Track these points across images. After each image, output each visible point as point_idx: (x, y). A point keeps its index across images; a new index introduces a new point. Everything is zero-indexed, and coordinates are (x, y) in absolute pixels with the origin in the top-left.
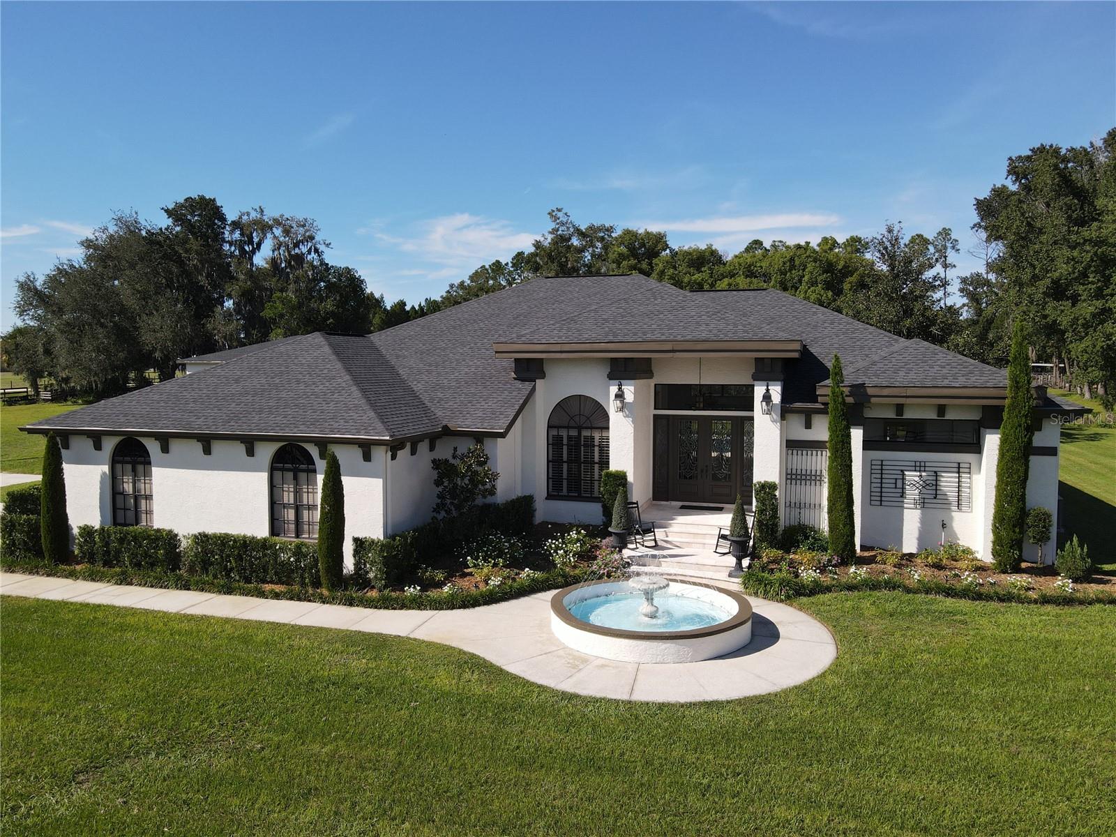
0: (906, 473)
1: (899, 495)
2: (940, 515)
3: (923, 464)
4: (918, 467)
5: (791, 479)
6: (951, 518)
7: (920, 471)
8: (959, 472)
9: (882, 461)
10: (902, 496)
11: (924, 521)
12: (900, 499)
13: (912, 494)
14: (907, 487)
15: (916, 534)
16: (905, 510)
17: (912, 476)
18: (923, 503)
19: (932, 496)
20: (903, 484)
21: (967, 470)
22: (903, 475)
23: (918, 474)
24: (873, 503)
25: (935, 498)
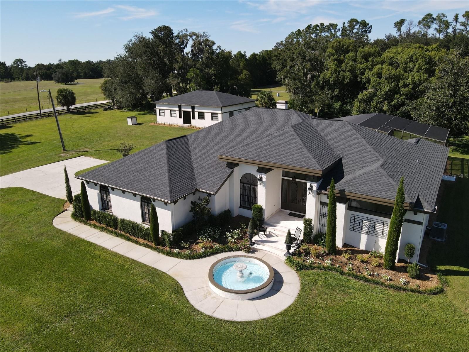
0: (364, 221)
1: (360, 228)
2: (375, 238)
3: (370, 219)
4: (368, 220)
5: (322, 216)
6: (378, 240)
7: (369, 221)
8: (383, 225)
9: (355, 215)
10: (361, 229)
11: (368, 239)
12: (361, 230)
13: (365, 229)
14: (364, 226)
15: (365, 243)
16: (362, 234)
17: (366, 223)
18: (368, 233)
19: (372, 231)
20: (362, 225)
21: (387, 224)
22: (363, 222)
23: (368, 222)
24: (350, 229)
25: (373, 232)
